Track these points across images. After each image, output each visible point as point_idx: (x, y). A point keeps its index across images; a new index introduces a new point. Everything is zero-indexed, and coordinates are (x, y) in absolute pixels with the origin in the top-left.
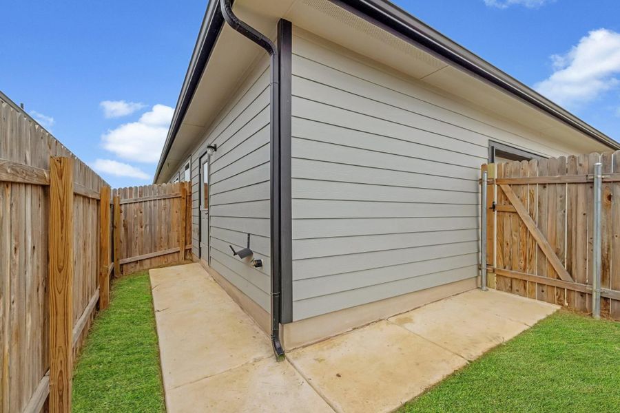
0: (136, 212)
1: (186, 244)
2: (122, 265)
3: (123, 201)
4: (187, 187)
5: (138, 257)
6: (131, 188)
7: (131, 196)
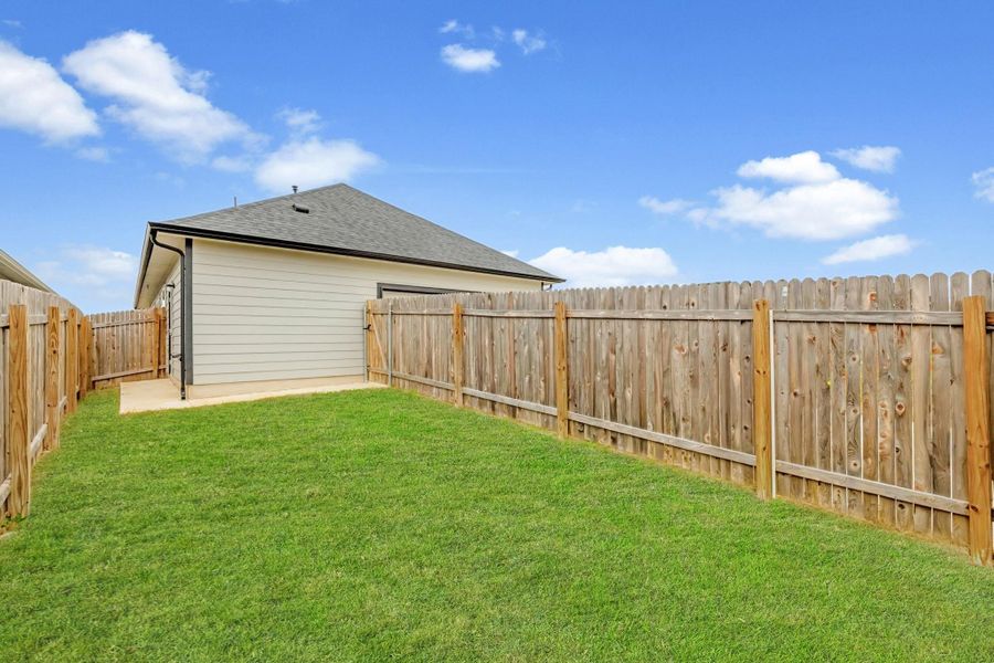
0: (108, 335)
1: (159, 364)
2: (94, 382)
3: (95, 325)
4: (160, 313)
5: (110, 375)
6: (103, 314)
7: (103, 320)
